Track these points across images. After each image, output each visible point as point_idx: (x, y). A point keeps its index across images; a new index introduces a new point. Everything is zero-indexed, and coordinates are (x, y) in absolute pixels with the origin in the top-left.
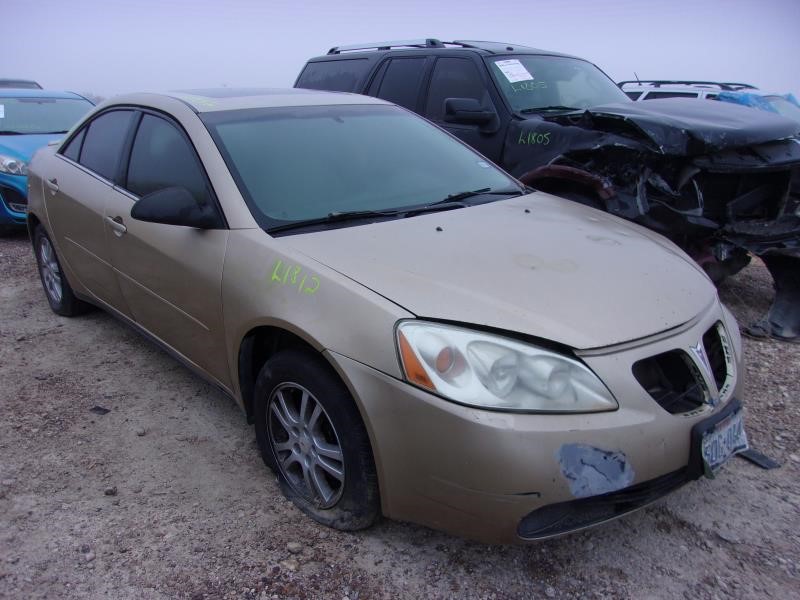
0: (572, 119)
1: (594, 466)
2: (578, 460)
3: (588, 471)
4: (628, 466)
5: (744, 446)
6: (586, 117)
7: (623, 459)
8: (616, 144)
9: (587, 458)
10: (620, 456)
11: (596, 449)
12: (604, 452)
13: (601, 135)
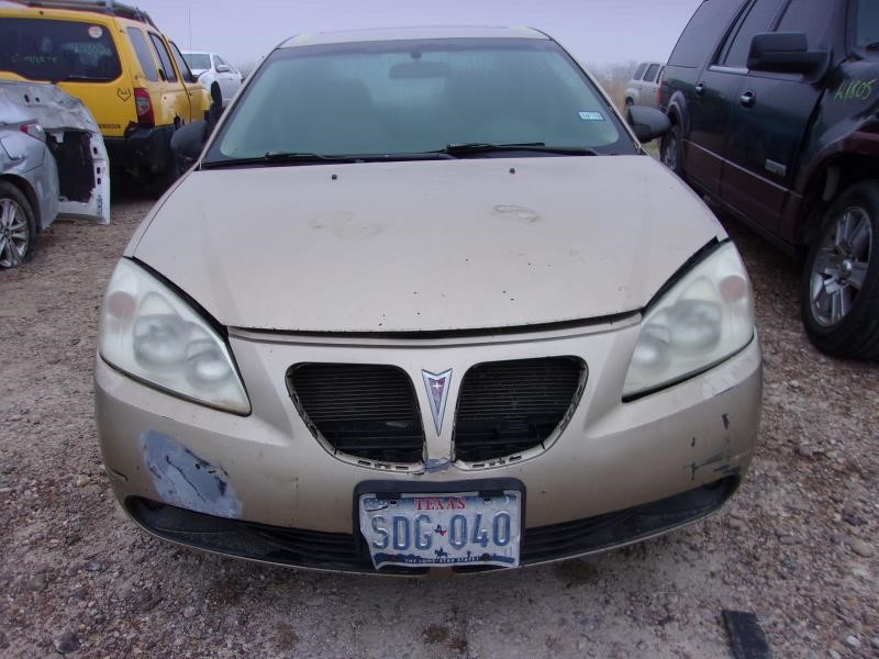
1: (181, 471)
2: (163, 456)
3: (172, 473)
4: (229, 490)
5: (511, 561)
7: (224, 479)
9: (176, 456)
10: (219, 473)
11: (188, 451)
12: (199, 459)
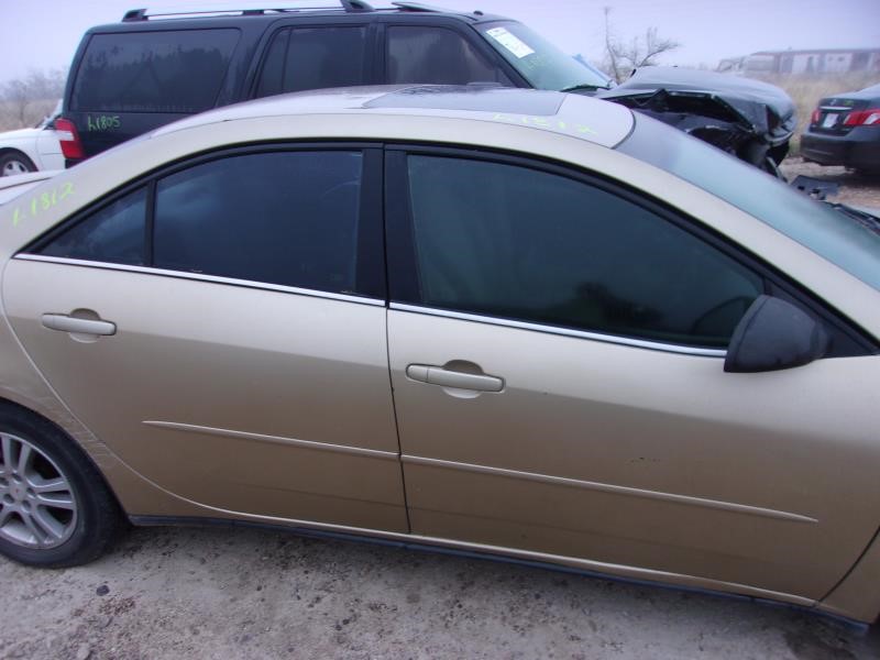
0: (638, 100)
6: (659, 98)
8: (708, 127)
13: (683, 117)
